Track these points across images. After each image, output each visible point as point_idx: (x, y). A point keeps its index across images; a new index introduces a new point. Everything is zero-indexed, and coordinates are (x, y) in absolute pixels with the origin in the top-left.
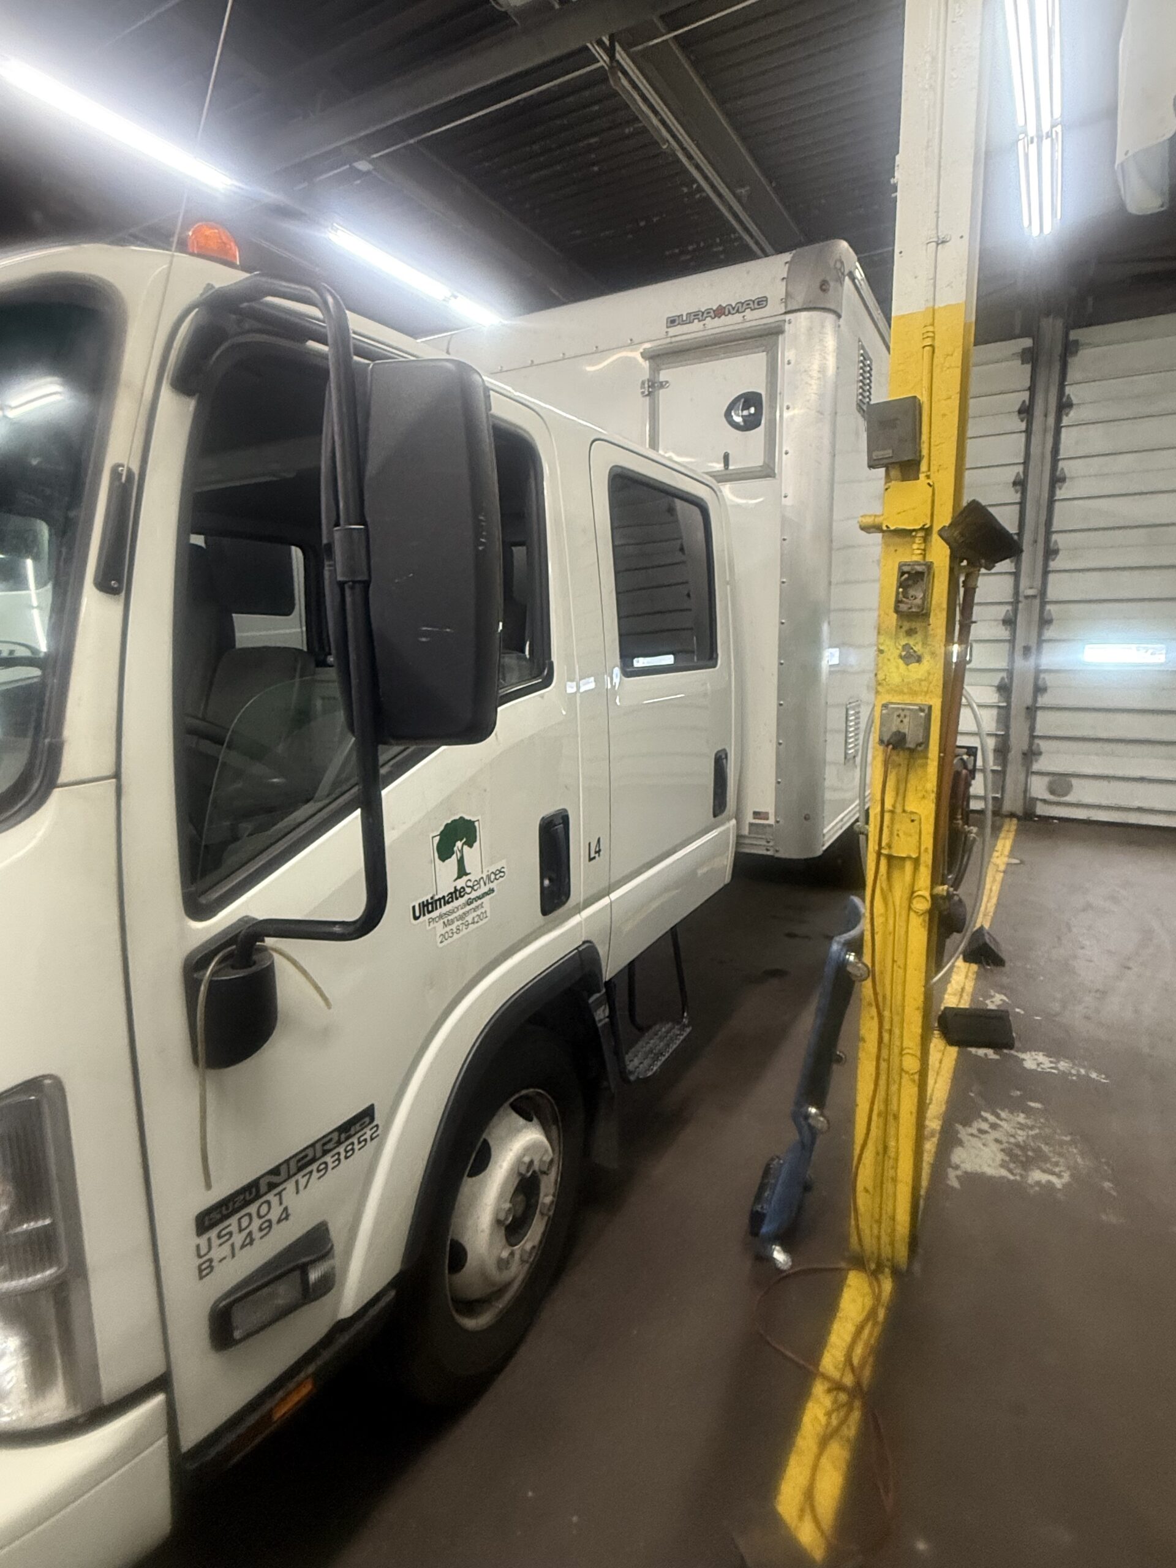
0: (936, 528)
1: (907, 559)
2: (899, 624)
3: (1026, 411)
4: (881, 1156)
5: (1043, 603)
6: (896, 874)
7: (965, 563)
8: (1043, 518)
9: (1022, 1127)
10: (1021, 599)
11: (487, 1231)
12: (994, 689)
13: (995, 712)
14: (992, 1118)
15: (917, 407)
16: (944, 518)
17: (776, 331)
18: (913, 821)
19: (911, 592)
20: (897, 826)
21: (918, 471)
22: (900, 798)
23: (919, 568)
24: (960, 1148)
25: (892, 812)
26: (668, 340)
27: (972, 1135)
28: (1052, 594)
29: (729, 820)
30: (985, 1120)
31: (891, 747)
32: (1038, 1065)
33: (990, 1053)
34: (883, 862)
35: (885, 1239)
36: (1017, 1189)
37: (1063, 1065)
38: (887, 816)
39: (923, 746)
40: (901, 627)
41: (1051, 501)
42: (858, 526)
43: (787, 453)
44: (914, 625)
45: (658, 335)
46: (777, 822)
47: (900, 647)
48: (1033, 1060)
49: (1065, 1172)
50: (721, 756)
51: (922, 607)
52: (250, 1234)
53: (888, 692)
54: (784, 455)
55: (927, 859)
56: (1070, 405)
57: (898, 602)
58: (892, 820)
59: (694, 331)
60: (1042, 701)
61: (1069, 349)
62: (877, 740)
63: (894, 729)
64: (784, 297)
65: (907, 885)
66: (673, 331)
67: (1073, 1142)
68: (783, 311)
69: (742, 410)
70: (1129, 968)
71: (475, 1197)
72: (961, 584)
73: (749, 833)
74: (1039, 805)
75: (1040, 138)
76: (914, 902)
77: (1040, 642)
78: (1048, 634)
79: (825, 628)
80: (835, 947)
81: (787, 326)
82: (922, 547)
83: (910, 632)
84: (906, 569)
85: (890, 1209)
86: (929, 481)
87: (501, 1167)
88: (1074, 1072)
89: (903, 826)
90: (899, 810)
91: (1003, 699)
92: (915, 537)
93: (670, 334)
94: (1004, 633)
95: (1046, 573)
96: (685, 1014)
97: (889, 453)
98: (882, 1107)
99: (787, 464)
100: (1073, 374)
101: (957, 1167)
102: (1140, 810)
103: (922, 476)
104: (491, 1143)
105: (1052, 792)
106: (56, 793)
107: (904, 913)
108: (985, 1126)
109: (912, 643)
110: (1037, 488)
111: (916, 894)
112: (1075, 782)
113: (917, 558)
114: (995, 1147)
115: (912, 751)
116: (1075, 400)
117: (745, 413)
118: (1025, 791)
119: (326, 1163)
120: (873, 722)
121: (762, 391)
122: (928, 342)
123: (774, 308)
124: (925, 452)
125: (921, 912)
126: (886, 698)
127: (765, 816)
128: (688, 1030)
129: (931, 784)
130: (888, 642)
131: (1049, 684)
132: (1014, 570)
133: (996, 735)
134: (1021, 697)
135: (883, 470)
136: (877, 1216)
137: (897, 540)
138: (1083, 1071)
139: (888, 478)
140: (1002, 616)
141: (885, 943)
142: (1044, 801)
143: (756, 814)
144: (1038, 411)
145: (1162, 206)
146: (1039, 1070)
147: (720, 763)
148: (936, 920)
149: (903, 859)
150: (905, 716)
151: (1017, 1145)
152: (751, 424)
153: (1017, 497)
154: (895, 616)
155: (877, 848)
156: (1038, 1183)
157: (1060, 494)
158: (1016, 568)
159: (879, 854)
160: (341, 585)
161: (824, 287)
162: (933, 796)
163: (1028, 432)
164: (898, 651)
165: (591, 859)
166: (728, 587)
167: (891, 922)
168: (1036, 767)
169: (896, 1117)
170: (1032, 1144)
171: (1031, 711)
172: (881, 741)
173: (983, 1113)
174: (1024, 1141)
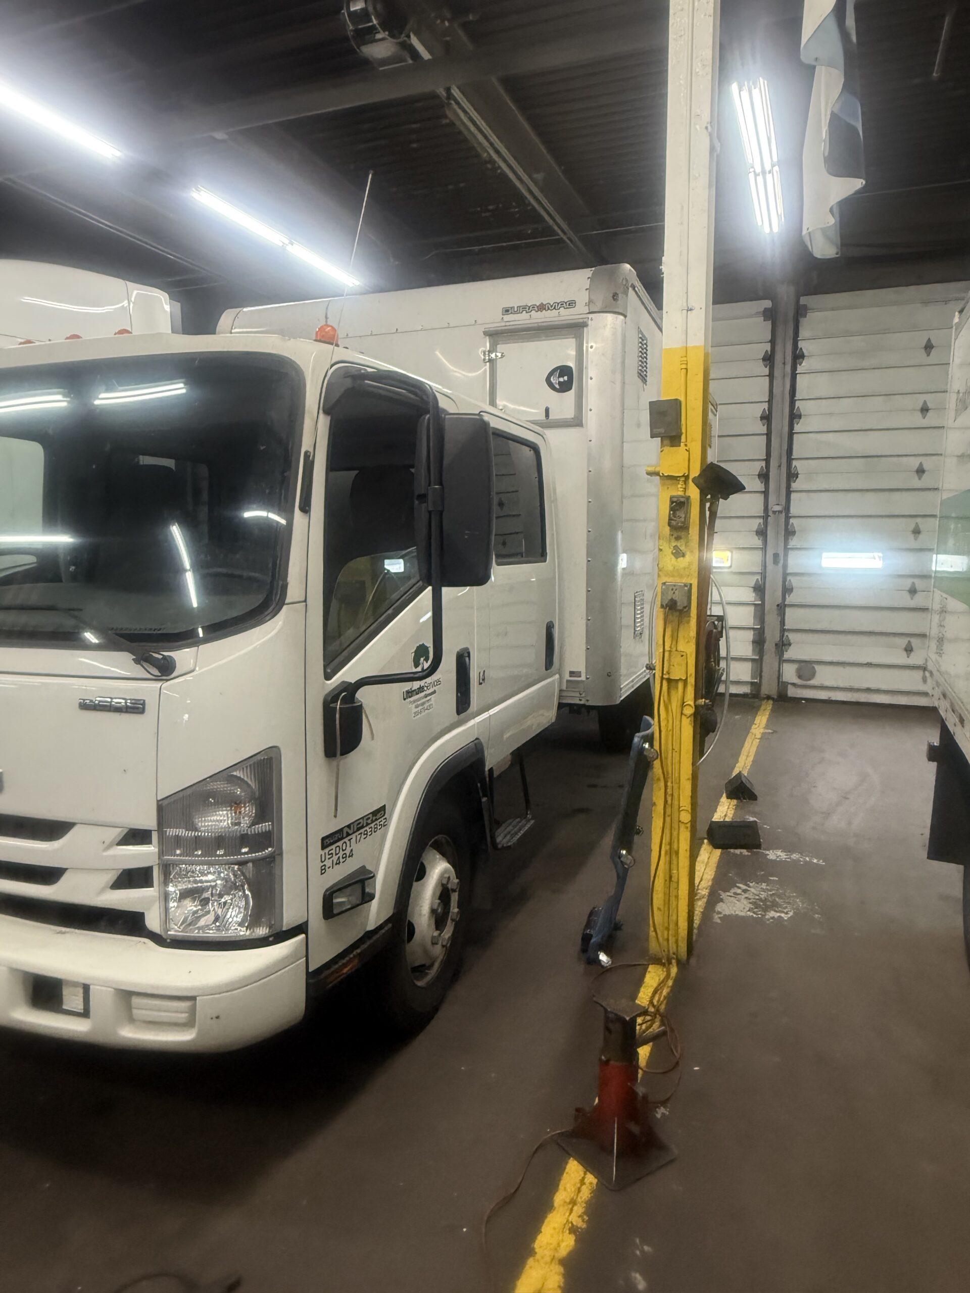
0: (691, 477)
1: (675, 493)
2: (672, 533)
3: (769, 359)
4: (668, 882)
5: (788, 518)
6: (673, 692)
7: (709, 497)
8: (785, 447)
9: (763, 890)
10: (770, 513)
11: (427, 915)
12: (752, 590)
13: (752, 609)
14: (744, 887)
15: (679, 403)
16: (695, 472)
17: (584, 325)
18: (682, 656)
19: (678, 513)
20: (672, 660)
21: (680, 442)
22: (674, 643)
23: (682, 500)
24: (721, 903)
25: (670, 651)
26: (503, 324)
27: (731, 896)
28: (794, 510)
29: (555, 674)
30: (739, 888)
31: (668, 608)
32: (778, 857)
33: (745, 852)
34: (665, 684)
35: (672, 940)
36: (760, 922)
37: (795, 856)
38: (667, 654)
39: (687, 608)
40: (672, 535)
41: (791, 434)
42: (645, 472)
43: (591, 410)
44: (679, 534)
45: (495, 320)
46: (587, 678)
47: (672, 548)
48: (772, 855)
49: (790, 911)
50: (550, 626)
51: (684, 523)
52: (339, 857)
53: (666, 576)
54: (589, 412)
55: (692, 681)
56: (802, 356)
57: (670, 519)
58: (670, 656)
59: (522, 319)
60: (789, 600)
61: (800, 312)
62: (660, 606)
63: (670, 598)
64: (587, 302)
65: (679, 698)
66: (507, 318)
67: (797, 897)
68: (588, 312)
69: (559, 377)
70: (848, 798)
71: (419, 894)
72: (707, 509)
73: (567, 688)
74: (790, 688)
75: (764, 172)
76: (685, 709)
77: (786, 549)
78: (793, 542)
79: (620, 536)
80: (636, 740)
81: (590, 322)
82: (684, 486)
83: (678, 538)
84: (675, 499)
85: (674, 918)
86: (686, 448)
87: (433, 877)
88: (802, 859)
89: (677, 659)
90: (674, 649)
91: (758, 598)
92: (679, 480)
93: (505, 320)
94: (757, 542)
95: (789, 492)
96: (529, 813)
97: (662, 430)
98: (668, 847)
99: (591, 419)
100: (804, 333)
101: (719, 913)
102: (868, 690)
103: (682, 444)
104: (425, 863)
105: (800, 677)
106: (285, 607)
107: (679, 715)
108: (739, 891)
109: (679, 545)
110: (780, 423)
111: (685, 704)
112: (817, 668)
113: (681, 493)
114: (745, 902)
115: (681, 611)
116: (806, 353)
117: (561, 380)
118: (779, 676)
119: (366, 830)
120: (656, 595)
121: (571, 364)
122: (684, 366)
123: (580, 310)
124: (684, 431)
125: (688, 715)
126: (665, 579)
127: (578, 674)
128: (532, 822)
129: (693, 633)
130: (665, 543)
131: (794, 585)
132: (764, 490)
133: (753, 629)
134: (773, 597)
135: (660, 438)
136: (666, 925)
137: (669, 482)
138: (807, 859)
139: (662, 445)
140: (755, 528)
141: (667, 736)
142: (794, 684)
143: (572, 673)
144: (778, 357)
145: (837, 254)
146: (778, 859)
147: (550, 628)
148: (699, 722)
149: (677, 681)
150: (676, 590)
151: (760, 900)
152: (565, 387)
153: (764, 429)
154: (669, 528)
155: (661, 675)
156: (773, 918)
157: (797, 428)
158: (765, 488)
159: (662, 678)
160: (430, 513)
161: (615, 297)
162: (694, 641)
163: (771, 376)
164: (671, 550)
165: (480, 684)
166: (553, 505)
167: (671, 722)
168: (787, 656)
169: (677, 853)
170: (770, 899)
171: (782, 608)
172: (662, 606)
173: (738, 885)
174: (764, 897)
